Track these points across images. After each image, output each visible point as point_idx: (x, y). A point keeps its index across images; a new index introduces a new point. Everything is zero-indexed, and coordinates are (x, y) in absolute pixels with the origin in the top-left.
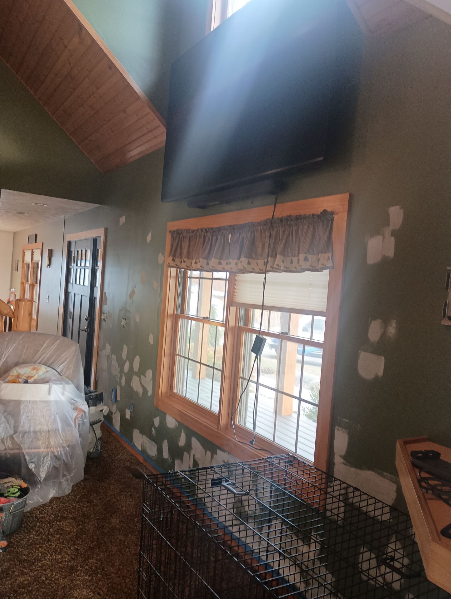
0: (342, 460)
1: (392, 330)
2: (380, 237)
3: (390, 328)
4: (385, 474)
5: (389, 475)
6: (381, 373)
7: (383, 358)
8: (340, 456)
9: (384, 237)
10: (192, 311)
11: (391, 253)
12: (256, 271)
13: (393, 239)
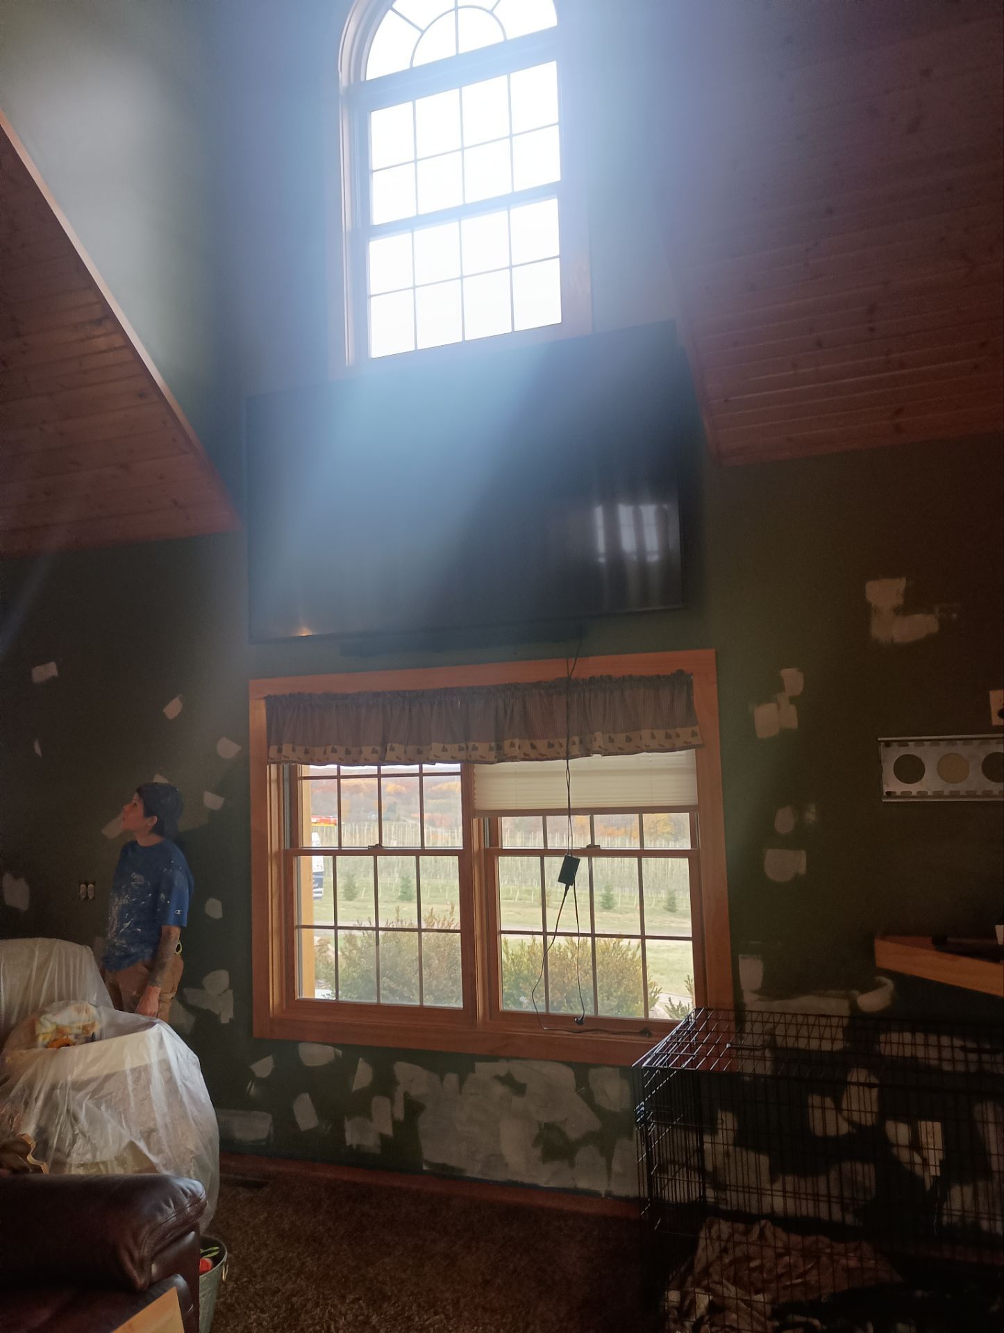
0: (757, 997)
1: (811, 816)
2: (773, 706)
3: (808, 814)
4: (830, 992)
5: (834, 992)
6: (803, 870)
7: (803, 853)
8: (752, 992)
9: (779, 706)
10: (315, 840)
11: (793, 724)
12: (533, 757)
13: (793, 708)
